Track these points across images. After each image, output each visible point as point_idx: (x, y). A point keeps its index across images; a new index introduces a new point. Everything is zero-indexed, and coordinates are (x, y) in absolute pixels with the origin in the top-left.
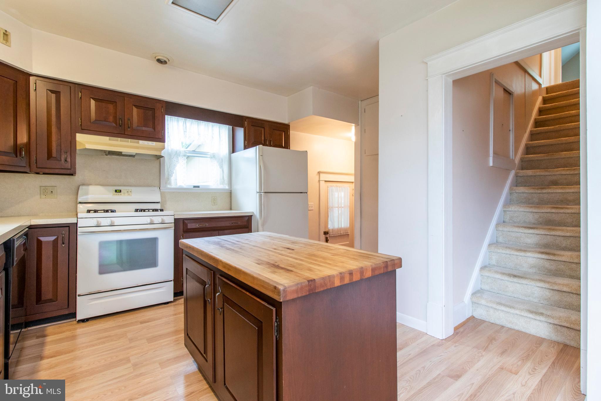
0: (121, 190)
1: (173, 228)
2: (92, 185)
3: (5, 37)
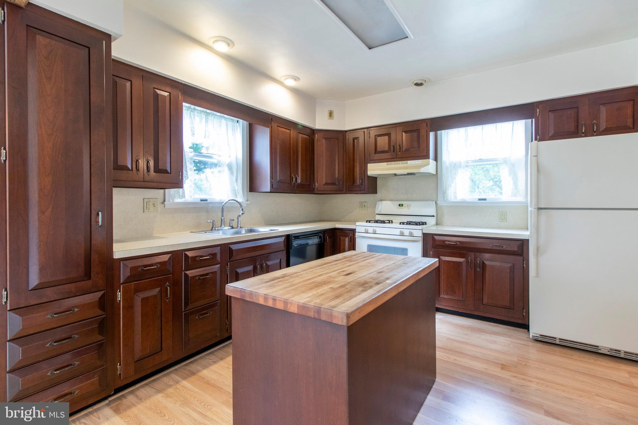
0: (403, 205)
1: (421, 242)
2: (386, 200)
3: (331, 114)
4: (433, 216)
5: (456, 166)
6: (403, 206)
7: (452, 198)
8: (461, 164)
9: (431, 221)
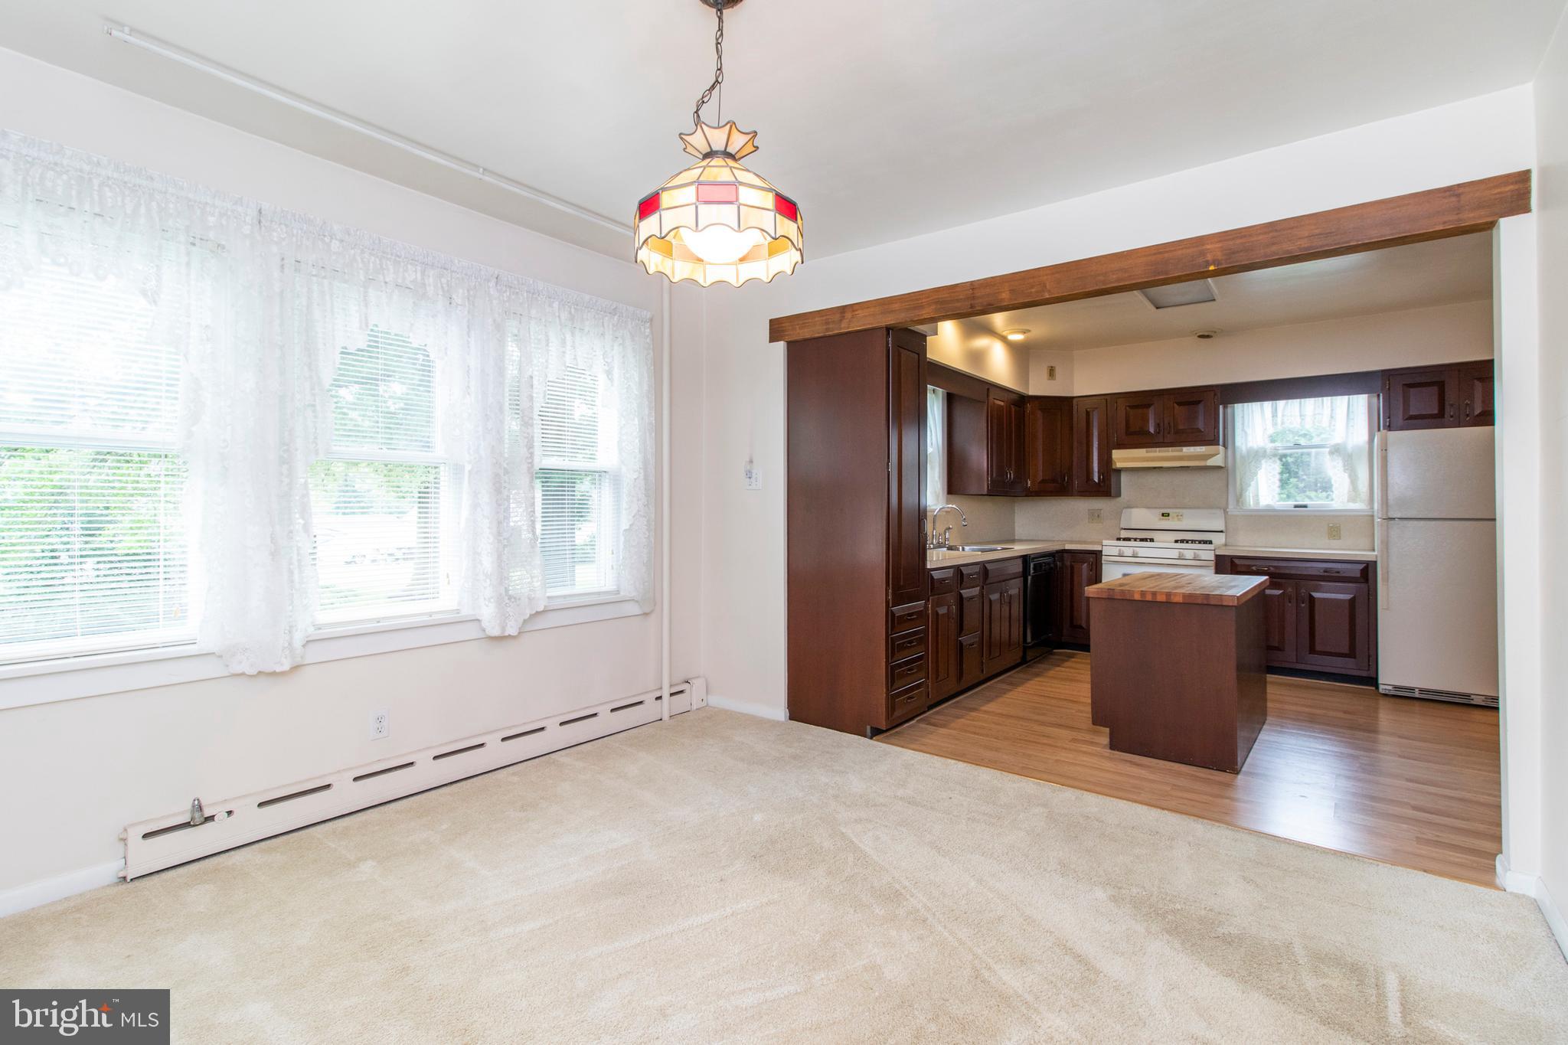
0: (1169, 514)
1: (1213, 568)
2: (1137, 507)
3: (1052, 372)
4: (1222, 532)
5: (1258, 455)
6: (1168, 516)
7: (1252, 503)
8: (1265, 451)
9: (1219, 540)
